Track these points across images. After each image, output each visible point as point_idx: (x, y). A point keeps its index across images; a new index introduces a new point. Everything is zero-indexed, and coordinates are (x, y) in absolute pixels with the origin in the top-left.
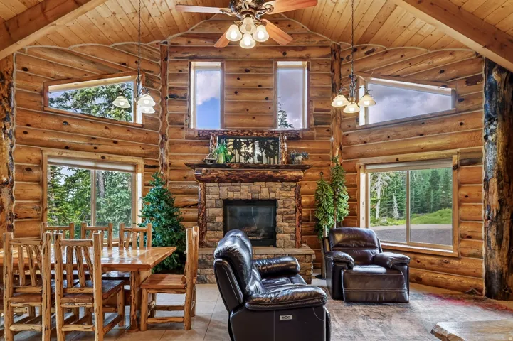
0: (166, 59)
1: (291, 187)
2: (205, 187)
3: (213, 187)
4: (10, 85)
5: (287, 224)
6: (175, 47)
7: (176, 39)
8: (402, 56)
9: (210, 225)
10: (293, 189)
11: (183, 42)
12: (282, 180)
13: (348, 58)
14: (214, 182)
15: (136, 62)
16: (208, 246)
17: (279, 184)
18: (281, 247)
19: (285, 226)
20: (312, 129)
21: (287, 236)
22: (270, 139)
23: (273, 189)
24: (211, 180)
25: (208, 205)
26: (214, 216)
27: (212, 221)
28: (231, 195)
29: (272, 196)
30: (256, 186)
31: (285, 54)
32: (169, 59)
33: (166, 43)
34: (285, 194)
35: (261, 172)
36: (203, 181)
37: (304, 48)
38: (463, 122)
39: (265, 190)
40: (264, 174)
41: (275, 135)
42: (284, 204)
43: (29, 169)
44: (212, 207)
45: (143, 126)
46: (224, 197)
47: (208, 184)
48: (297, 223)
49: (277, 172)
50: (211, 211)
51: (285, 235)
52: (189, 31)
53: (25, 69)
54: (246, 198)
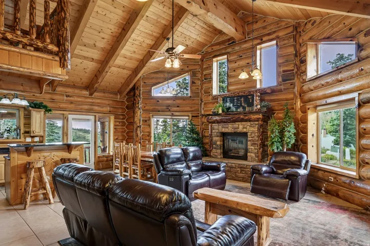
0: (203, 61)
1: (256, 124)
2: (211, 126)
3: (215, 126)
4: (140, 90)
5: (253, 147)
6: (207, 53)
7: (206, 49)
8: (329, 22)
9: (214, 146)
10: (257, 126)
11: (210, 50)
12: (249, 120)
13: (303, 31)
14: (215, 123)
15: (188, 67)
16: (213, 157)
17: (249, 123)
18: (249, 161)
19: (252, 149)
20: (281, 85)
21: (253, 155)
22: (249, 96)
23: (246, 126)
24: (214, 122)
25: (213, 135)
26: (216, 141)
27: (215, 144)
28: (224, 130)
29: (245, 130)
30: (236, 125)
31: (262, 40)
32: (204, 60)
33: (203, 52)
34: (252, 129)
35: (237, 116)
36: (210, 123)
37: (275, 32)
38: (363, 68)
39: (241, 127)
40: (239, 117)
41: (252, 93)
42: (251, 134)
43: (146, 121)
44: (215, 137)
45: (190, 97)
46: (220, 131)
47: (213, 125)
48: (259, 147)
49: (246, 116)
50: (215, 139)
51: (252, 154)
52: (213, 43)
53: (145, 83)
54: (231, 131)
